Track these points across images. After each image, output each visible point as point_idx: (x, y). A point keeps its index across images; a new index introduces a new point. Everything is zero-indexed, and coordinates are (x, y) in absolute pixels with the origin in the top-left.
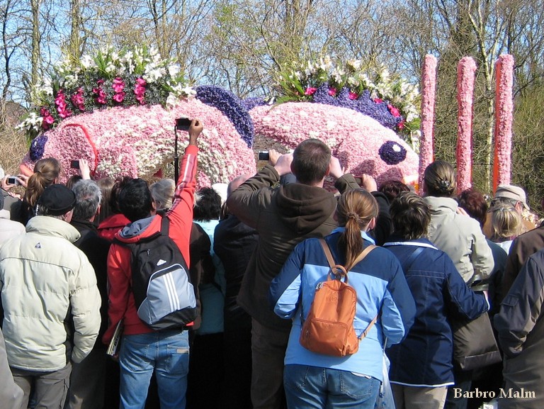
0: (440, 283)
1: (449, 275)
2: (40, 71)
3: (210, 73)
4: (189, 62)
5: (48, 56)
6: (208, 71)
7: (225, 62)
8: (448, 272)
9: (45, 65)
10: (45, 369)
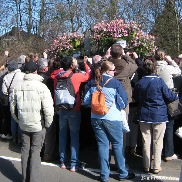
0: (161, 88)
1: (163, 86)
2: (31, 21)
3: (87, 20)
4: (80, 17)
5: (34, 15)
6: (87, 19)
7: (92, 16)
8: (163, 85)
9: (33, 19)
10: (34, 131)
